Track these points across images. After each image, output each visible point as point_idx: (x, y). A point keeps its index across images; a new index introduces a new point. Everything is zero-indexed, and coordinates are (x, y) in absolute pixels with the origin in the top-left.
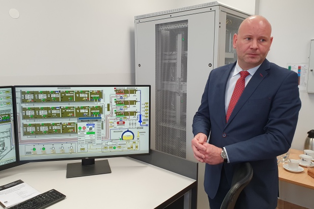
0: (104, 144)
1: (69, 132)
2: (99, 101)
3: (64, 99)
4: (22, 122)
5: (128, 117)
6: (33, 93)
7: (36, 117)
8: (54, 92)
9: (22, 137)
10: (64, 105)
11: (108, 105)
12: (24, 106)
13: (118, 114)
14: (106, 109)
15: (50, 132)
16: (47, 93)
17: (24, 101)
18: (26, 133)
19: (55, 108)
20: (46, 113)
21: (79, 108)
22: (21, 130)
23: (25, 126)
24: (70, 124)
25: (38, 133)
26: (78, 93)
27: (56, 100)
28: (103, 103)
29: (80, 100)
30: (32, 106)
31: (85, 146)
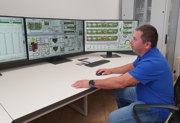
0: (118, 46)
1: (104, 40)
2: (117, 27)
3: (103, 26)
4: (86, 35)
5: (128, 34)
6: (91, 23)
7: (92, 33)
8: (99, 23)
9: (86, 42)
10: (103, 28)
12: (87, 28)
13: (124, 33)
14: (119, 30)
15: (97, 40)
16: (96, 23)
17: (87, 26)
18: (88, 40)
19: (99, 30)
20: (96, 32)
21: (108, 30)
22: (86, 39)
23: (87, 37)
24: (104, 37)
25: (92, 40)
26: (109, 23)
27: (100, 26)
28: (118, 28)
29: (109, 26)
30: (90, 28)
31: (110, 46)
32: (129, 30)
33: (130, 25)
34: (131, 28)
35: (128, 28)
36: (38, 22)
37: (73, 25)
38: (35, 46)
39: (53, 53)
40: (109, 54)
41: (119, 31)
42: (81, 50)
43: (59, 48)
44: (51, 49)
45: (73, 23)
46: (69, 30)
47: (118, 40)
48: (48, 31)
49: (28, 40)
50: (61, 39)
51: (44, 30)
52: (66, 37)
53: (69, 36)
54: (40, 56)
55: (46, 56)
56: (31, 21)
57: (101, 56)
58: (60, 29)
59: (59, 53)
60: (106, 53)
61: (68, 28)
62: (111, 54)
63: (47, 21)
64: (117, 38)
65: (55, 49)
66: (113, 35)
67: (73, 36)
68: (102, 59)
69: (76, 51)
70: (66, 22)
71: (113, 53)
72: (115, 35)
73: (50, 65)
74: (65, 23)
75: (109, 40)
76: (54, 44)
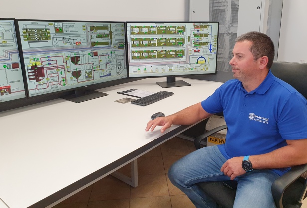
0: (185, 66)
1: (162, 57)
2: (183, 34)
3: (159, 32)
4: (131, 49)
5: (202, 46)
6: (138, 27)
7: (140, 45)
8: (153, 27)
9: (131, 61)
10: (159, 37)
11: (189, 37)
12: (132, 37)
13: (195, 44)
14: (188, 40)
15: (149, 57)
16: (148, 27)
17: (132, 33)
18: (133, 58)
19: (153, 39)
20: (147, 43)
21: (169, 39)
22: (130, 55)
23: (133, 52)
24: (162, 51)
25: (141, 57)
26: (169, 27)
27: (154, 33)
28: (186, 35)
29: (170, 33)
30: (137, 37)
31: (172, 68)
32: (204, 40)
33: (204, 31)
34: (206, 35)
35: (202, 35)
37: (106, 32)
38: (39, 72)
39: (72, 83)
40: (171, 81)
42: (123, 75)
43: (83, 73)
45: (106, 28)
46: (100, 40)
47: (185, 57)
48: (61, 44)
49: (26, 61)
50: (85, 57)
52: (96, 54)
53: (100, 52)
57: (158, 84)
58: (84, 40)
59: (82, 82)
60: (165, 80)
61: (99, 36)
62: (175, 81)
63: (61, 26)
64: (184, 54)
65: (77, 74)
66: (177, 48)
67: (108, 51)
68: (158, 89)
69: (114, 77)
70: (94, 26)
71: (177, 79)
72: (180, 48)
73: (68, 105)
74: (92, 29)
75: (170, 56)
76: (73, 67)
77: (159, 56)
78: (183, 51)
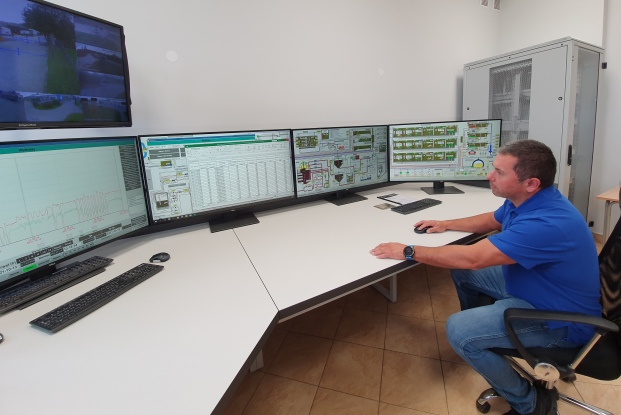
0: (457, 170)
1: (428, 160)
2: (454, 134)
3: (425, 133)
4: (392, 151)
5: (479, 148)
6: (402, 129)
7: (403, 148)
8: (418, 128)
9: (392, 163)
10: (425, 138)
11: (462, 137)
12: (395, 139)
13: (470, 145)
15: (413, 160)
16: (412, 129)
17: (395, 136)
18: (395, 161)
19: (418, 141)
20: (411, 145)
21: (437, 141)
22: (392, 157)
23: (395, 155)
24: (429, 153)
25: (403, 160)
26: (437, 128)
27: (419, 135)
28: (457, 136)
29: (437, 133)
30: (400, 139)
31: (440, 171)
32: (482, 140)
33: (482, 130)
34: (484, 135)
35: (478, 135)
36: (312, 135)
37: (369, 136)
38: (306, 175)
39: (334, 186)
40: (439, 187)
41: (459, 141)
42: (384, 178)
43: (345, 177)
44: (333, 178)
45: (369, 132)
46: (362, 144)
47: (456, 160)
48: (326, 149)
49: (297, 165)
50: (347, 160)
51: (322, 147)
52: (357, 158)
53: (361, 156)
54: (314, 192)
55: (324, 190)
56: (302, 134)
57: (422, 189)
58: (347, 145)
59: (344, 185)
60: (431, 185)
61: (361, 140)
62: (443, 187)
63: (326, 132)
64: (455, 156)
65: (339, 178)
66: (446, 150)
67: (370, 154)
68: (423, 196)
69: (375, 180)
70: (357, 131)
71: (446, 184)
72: (451, 150)
73: (329, 207)
74: (355, 133)
75: (437, 159)
76: (336, 171)
77: (425, 158)
78: (454, 154)
